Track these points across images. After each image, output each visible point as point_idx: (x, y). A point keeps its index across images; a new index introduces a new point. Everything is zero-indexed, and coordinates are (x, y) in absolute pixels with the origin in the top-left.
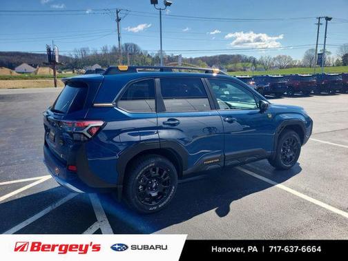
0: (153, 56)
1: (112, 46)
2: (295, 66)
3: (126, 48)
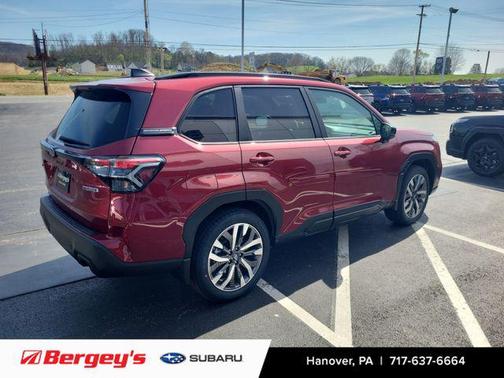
0: (174, 52)
1: (109, 33)
2: (377, 73)
3: (132, 37)
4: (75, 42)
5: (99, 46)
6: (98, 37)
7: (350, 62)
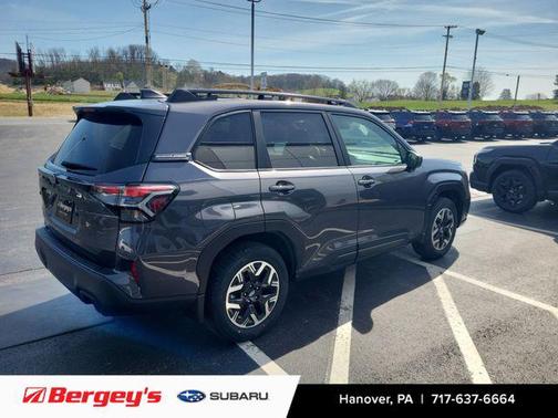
0: (179, 70)
2: (402, 98)
3: (133, 54)
4: (67, 58)
5: (95, 63)
6: (95, 53)
7: (373, 85)
